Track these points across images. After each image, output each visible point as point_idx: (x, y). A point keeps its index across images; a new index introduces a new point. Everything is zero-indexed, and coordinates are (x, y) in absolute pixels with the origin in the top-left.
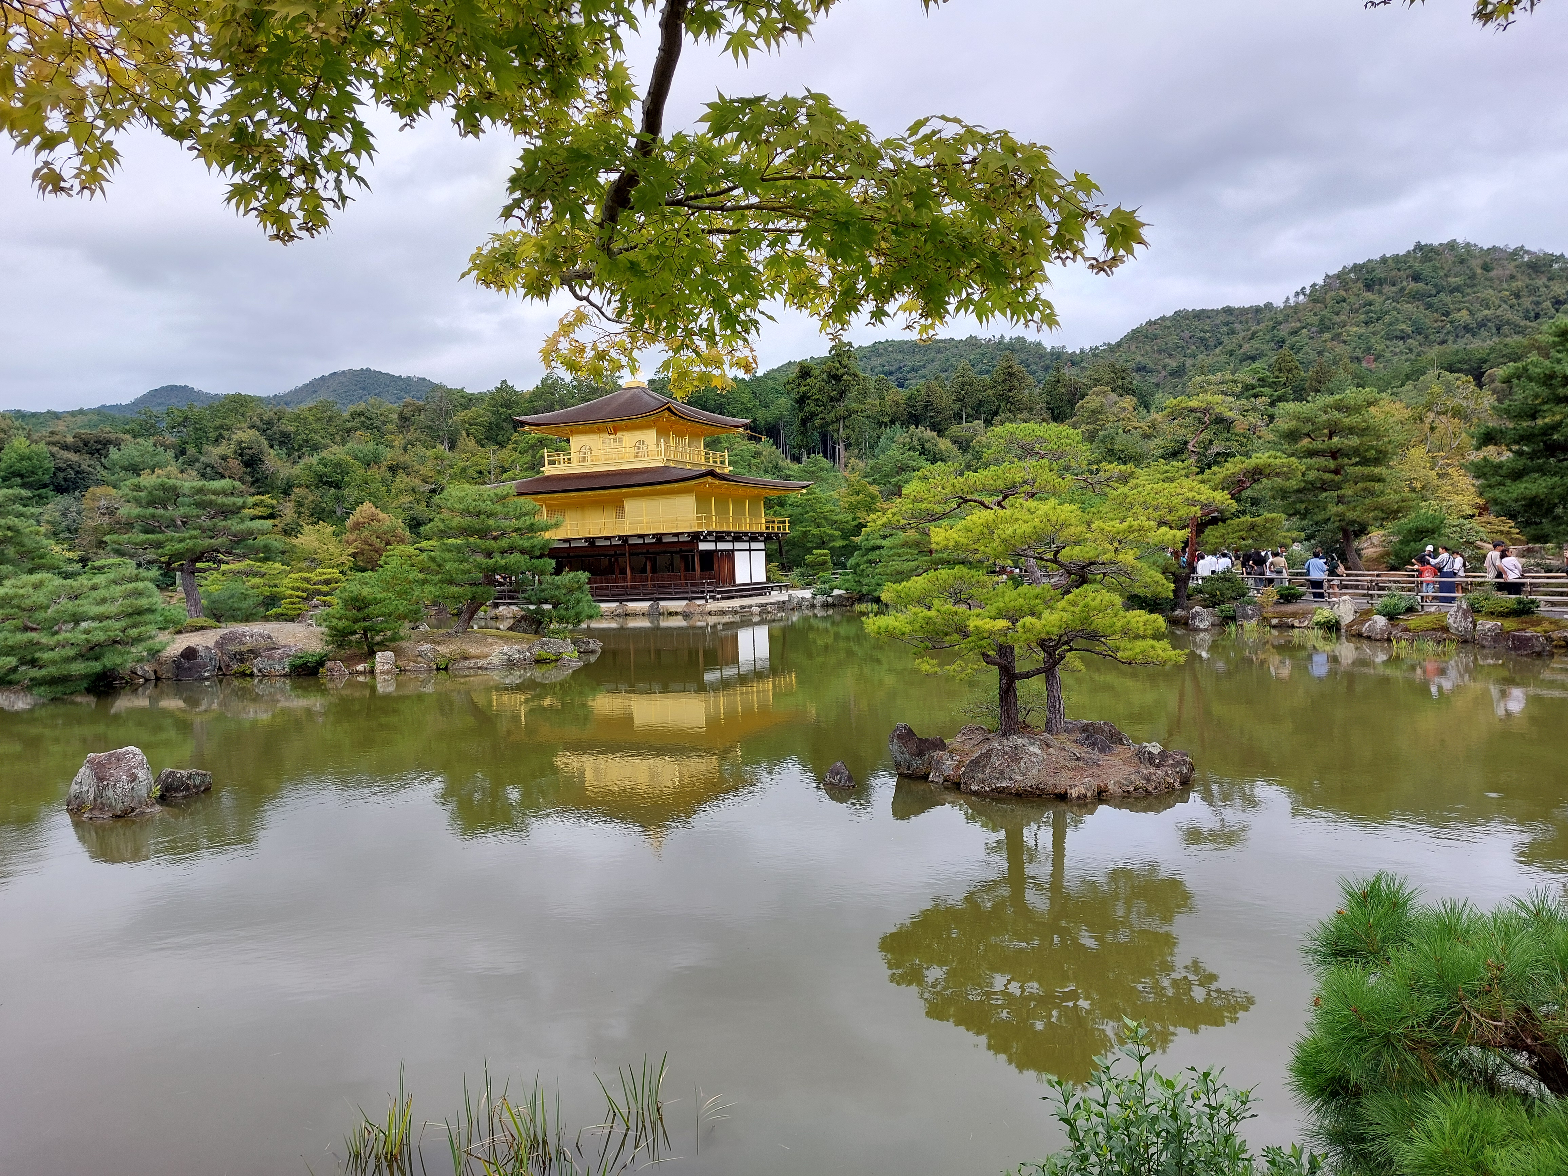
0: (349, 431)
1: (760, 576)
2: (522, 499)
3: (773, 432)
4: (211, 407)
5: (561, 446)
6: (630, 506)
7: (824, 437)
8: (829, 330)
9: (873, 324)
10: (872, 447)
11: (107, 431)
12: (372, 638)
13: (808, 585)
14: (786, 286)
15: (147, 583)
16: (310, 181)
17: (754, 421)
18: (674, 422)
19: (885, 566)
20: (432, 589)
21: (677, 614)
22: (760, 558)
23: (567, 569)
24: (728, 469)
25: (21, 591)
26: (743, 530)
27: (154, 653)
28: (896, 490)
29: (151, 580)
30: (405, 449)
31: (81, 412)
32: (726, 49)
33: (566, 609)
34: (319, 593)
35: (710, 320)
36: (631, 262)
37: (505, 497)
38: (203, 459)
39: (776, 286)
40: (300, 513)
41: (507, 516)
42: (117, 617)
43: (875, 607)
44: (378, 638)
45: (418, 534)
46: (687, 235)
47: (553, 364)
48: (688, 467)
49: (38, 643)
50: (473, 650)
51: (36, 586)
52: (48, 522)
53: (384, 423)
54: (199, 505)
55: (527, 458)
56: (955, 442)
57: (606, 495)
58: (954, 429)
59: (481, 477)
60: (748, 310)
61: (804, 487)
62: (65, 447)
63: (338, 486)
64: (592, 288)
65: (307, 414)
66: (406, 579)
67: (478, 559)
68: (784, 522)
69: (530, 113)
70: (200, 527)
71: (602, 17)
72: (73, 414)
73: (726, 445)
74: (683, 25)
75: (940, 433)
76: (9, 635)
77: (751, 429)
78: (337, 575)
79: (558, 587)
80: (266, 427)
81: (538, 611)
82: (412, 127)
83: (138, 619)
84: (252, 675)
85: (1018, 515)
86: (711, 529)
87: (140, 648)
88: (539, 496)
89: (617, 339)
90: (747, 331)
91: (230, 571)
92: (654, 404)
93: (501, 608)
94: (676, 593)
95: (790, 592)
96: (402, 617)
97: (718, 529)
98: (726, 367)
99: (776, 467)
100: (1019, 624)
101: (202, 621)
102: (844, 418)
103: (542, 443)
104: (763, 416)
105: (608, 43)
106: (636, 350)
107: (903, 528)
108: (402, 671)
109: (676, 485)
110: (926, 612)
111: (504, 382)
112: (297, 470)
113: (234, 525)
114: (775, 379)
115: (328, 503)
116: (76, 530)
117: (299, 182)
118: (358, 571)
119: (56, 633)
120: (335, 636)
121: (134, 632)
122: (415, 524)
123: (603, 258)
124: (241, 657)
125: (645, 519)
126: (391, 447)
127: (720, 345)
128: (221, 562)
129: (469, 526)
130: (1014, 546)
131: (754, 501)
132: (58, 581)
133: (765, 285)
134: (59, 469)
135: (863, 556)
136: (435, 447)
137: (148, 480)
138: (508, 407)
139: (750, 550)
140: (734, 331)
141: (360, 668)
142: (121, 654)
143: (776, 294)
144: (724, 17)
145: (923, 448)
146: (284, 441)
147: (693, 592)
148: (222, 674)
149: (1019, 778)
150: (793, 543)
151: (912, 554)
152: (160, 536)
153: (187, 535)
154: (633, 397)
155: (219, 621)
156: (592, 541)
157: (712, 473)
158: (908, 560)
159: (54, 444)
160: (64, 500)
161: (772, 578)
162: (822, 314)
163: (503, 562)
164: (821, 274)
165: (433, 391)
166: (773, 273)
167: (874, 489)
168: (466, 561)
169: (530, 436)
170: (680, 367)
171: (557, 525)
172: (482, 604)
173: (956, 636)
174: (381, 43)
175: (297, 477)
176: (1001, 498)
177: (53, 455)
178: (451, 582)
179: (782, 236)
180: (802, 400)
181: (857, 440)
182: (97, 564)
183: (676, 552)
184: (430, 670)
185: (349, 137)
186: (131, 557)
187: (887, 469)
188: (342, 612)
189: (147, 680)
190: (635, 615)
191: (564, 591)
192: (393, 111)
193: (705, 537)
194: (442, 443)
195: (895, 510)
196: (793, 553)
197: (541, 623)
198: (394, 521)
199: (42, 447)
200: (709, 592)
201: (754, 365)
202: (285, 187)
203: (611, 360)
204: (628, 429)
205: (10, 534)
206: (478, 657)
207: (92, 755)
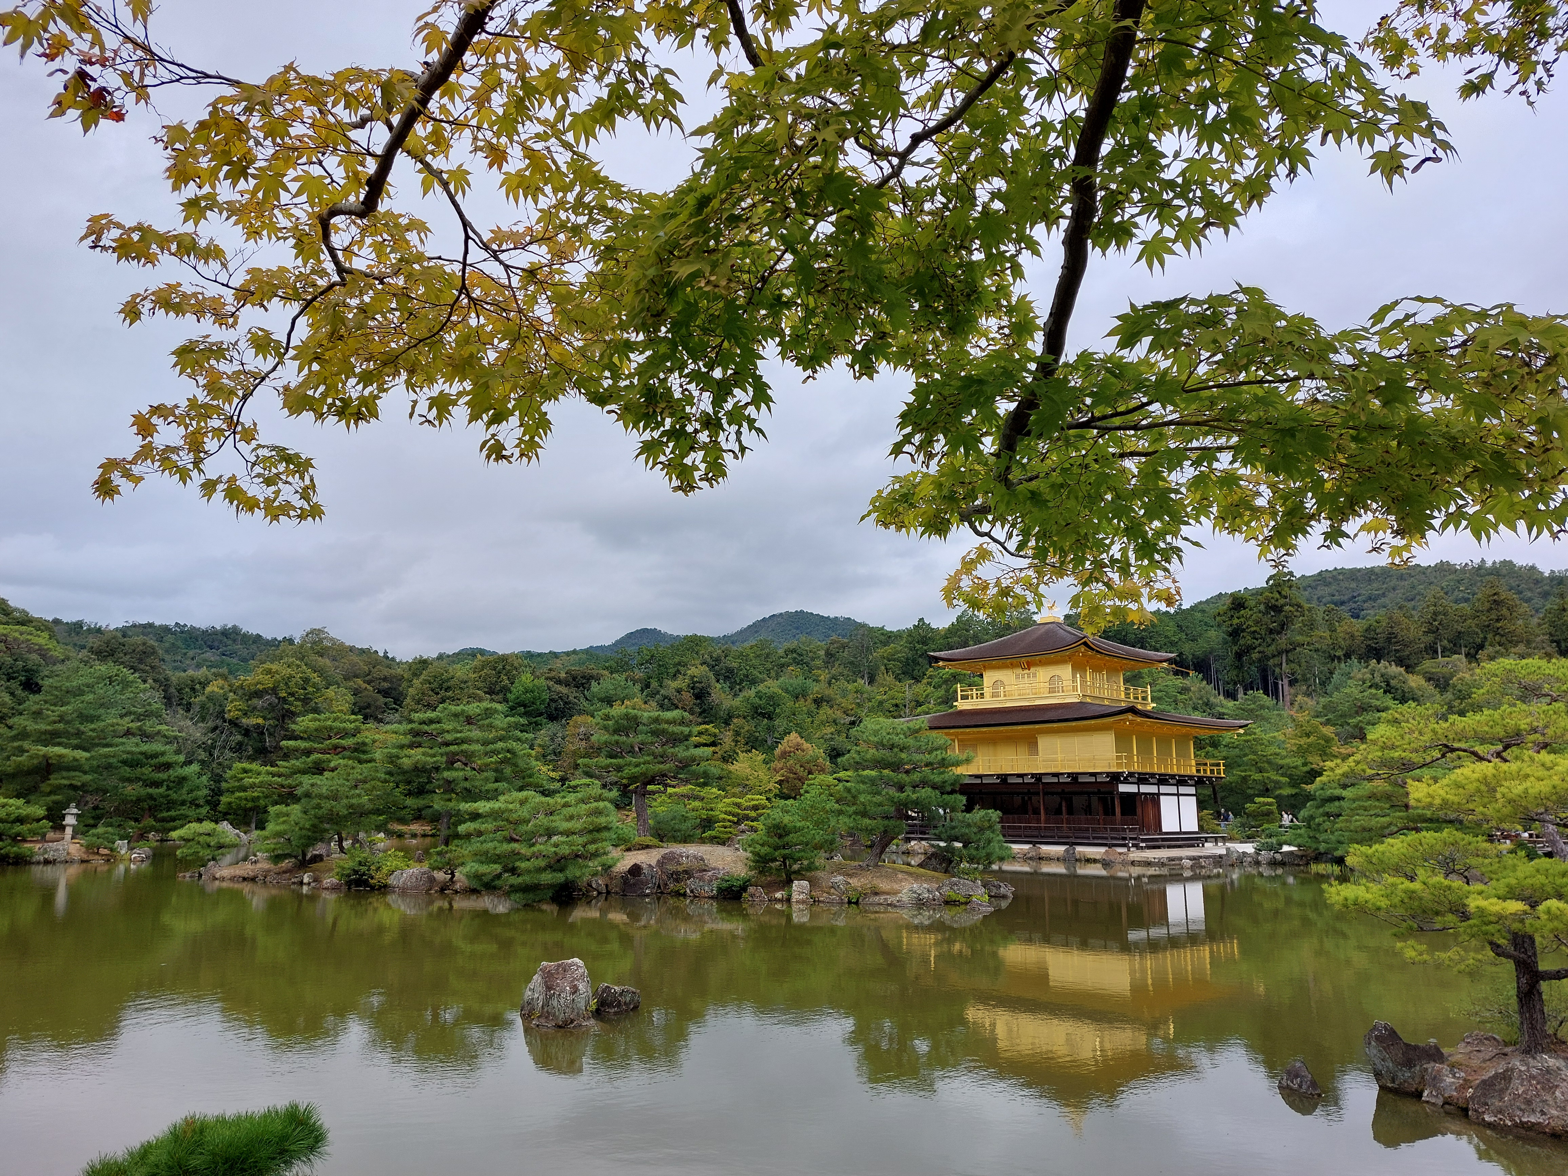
0: (782, 666)
1: (1191, 824)
2: (934, 734)
3: (1202, 666)
4: (672, 646)
5: (974, 682)
6: (1043, 742)
7: (1264, 673)
8: (1269, 557)
9: (1328, 547)
10: (1323, 684)
11: (591, 668)
12: (790, 866)
13: (1249, 838)
14: (1214, 510)
15: (606, 803)
16: (713, 436)
17: (1180, 655)
18: (1091, 657)
19: (1347, 821)
20: (846, 820)
21: (1095, 861)
22: (1190, 805)
23: (978, 807)
24: (1151, 706)
25: (511, 806)
26: (1169, 772)
27: (607, 868)
28: (1356, 732)
29: (611, 801)
30: (830, 683)
31: (574, 652)
32: (1139, 259)
33: (977, 849)
34: (747, 818)
35: (1125, 551)
36: (1032, 493)
37: (917, 731)
38: (662, 692)
39: (1201, 509)
40: (737, 742)
41: (919, 750)
42: (580, 833)
43: (1336, 869)
44: (796, 867)
45: (836, 764)
46: (1096, 460)
47: (955, 602)
48: (1106, 703)
49: (518, 853)
50: (884, 885)
51: (523, 803)
52: (540, 745)
53: (813, 659)
54: (654, 733)
55: (941, 692)
56: (1429, 680)
57: (1018, 731)
58: (1428, 664)
59: (896, 710)
60: (1169, 538)
61: (1241, 727)
62: (559, 682)
63: (770, 718)
64: (993, 523)
65: (748, 651)
66: (824, 808)
67: (891, 792)
68: (1218, 765)
69: (933, 357)
70: (653, 754)
71: (1003, 248)
72: (568, 654)
73: (1148, 680)
74: (1089, 241)
75: (1409, 669)
76: (498, 845)
77: (1176, 663)
78: (764, 802)
79: (969, 825)
80: (714, 664)
81: (947, 849)
82: (814, 379)
83: (597, 835)
84: (684, 895)
85: (1528, 771)
86: (1132, 770)
87: (596, 863)
88: (952, 731)
89: (1023, 575)
90: (1168, 561)
91: (676, 794)
92: (1070, 638)
93: (913, 843)
94: (1094, 838)
95: (1228, 845)
96: (818, 847)
97: (1140, 770)
98: (1144, 600)
99: (1207, 704)
100: (1541, 908)
101: (648, 840)
102: (1287, 652)
103: (955, 678)
104: (1188, 649)
105: (1008, 272)
106: (1042, 586)
107: (1370, 779)
108: (816, 902)
109: (1093, 722)
110: (1408, 885)
111: (921, 620)
112: (737, 702)
113: (681, 752)
114: (1203, 611)
115: (761, 734)
116: (560, 753)
117: (704, 437)
118: (781, 798)
119: (533, 845)
120: (757, 861)
121: (592, 848)
122: (835, 754)
123: (1002, 489)
124: (676, 877)
125: (1060, 756)
126: (817, 681)
127: (1136, 576)
128: (666, 786)
129: (883, 759)
130: (1526, 808)
131: (1182, 740)
132: (540, 799)
133: (1189, 509)
134: (552, 700)
135: (1318, 807)
136: (855, 681)
137: (617, 710)
138: (924, 643)
139: (1178, 795)
140: (1152, 560)
141: (778, 895)
142: (581, 867)
143: (1203, 519)
144: (1136, 226)
145: (1388, 685)
146: (728, 676)
147: (1112, 838)
148: (661, 892)
149: (1554, 1112)
150: (1230, 789)
151: (1382, 809)
152: (620, 761)
153: (642, 760)
154: (1047, 632)
155: (662, 841)
156: (1004, 778)
157: (1132, 710)
158: (1377, 815)
159: (551, 679)
160: (552, 727)
161: (1206, 827)
162: (1261, 538)
163: (914, 797)
164: (1259, 494)
165: (856, 629)
166: (1198, 497)
167: (1328, 731)
168: (879, 793)
169: (944, 671)
170: (1091, 601)
171: (968, 761)
172: (893, 839)
173: (1450, 918)
174: (789, 304)
175: (737, 708)
176: (1500, 747)
177: (549, 688)
178: (864, 814)
179: (1208, 454)
180: (1235, 633)
181: (1304, 675)
182: (573, 783)
183: (1094, 793)
184: (841, 903)
185: (751, 391)
186: (598, 778)
187: (1344, 707)
188: (765, 838)
189: (599, 893)
190: (1049, 859)
191: (975, 830)
192: (797, 365)
193: (1125, 778)
194: (863, 677)
195: (1358, 757)
196: (1231, 799)
197: (951, 862)
198: (817, 751)
199: (542, 682)
200: (1131, 839)
201: (1177, 597)
202: (689, 442)
203: (1016, 596)
204: (1042, 664)
205: (509, 755)
206: (888, 893)
207: (544, 963)
